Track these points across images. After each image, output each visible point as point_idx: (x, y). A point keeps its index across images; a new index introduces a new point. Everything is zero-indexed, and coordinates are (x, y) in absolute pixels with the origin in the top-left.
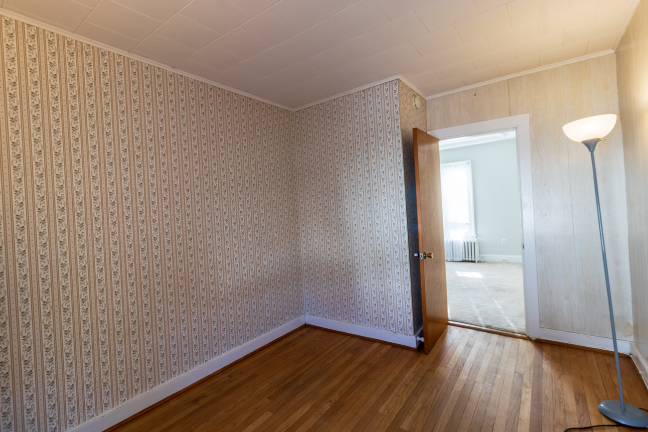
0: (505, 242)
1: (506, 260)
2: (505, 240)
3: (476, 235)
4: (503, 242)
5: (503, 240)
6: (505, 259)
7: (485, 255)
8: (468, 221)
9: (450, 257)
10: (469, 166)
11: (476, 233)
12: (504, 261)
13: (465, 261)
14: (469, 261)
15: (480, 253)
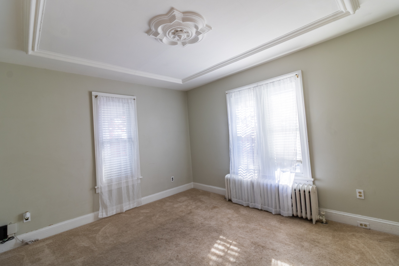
0: (362, 194)
1: (365, 225)
2: (362, 191)
3: (313, 180)
4: (358, 194)
5: (358, 190)
6: (363, 223)
7: (329, 211)
8: (299, 158)
9: (276, 208)
10: (299, 81)
11: (313, 176)
12: (361, 225)
13: (296, 217)
14: (301, 218)
15: (320, 205)
